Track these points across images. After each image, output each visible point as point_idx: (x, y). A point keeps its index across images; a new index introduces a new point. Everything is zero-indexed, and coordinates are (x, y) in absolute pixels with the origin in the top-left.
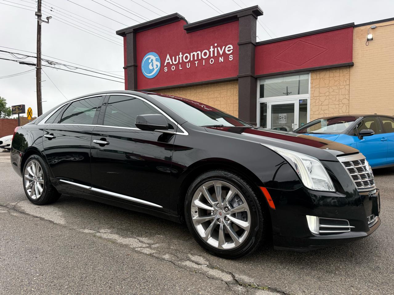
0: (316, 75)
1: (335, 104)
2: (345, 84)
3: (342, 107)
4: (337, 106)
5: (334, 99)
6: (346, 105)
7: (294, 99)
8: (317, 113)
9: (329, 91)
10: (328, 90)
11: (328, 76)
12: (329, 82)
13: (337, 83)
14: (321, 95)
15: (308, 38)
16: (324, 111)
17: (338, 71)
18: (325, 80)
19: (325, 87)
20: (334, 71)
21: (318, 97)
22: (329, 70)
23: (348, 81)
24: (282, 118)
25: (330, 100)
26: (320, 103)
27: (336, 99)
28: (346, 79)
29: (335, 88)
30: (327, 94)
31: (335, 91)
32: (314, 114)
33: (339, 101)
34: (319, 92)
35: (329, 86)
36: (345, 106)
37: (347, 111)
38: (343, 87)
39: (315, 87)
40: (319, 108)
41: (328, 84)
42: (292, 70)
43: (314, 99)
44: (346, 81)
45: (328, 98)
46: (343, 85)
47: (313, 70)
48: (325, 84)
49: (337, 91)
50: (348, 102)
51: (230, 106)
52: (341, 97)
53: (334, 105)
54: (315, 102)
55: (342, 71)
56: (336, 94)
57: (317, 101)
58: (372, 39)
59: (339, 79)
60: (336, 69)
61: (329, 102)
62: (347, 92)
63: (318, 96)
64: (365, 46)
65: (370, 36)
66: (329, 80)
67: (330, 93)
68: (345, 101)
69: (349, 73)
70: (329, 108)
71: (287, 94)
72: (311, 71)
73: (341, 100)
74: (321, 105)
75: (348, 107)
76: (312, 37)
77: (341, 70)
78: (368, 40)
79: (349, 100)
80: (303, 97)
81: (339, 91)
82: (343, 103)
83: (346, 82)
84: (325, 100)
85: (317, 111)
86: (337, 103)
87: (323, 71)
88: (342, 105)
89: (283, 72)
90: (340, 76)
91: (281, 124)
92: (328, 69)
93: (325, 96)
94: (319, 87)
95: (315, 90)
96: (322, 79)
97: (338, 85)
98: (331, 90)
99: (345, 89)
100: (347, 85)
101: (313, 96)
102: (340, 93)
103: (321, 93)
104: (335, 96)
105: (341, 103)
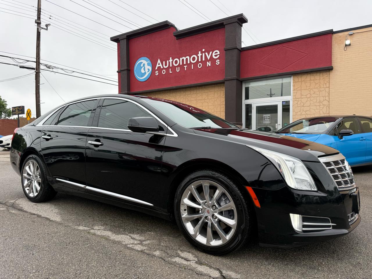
0: (298, 78)
1: (315, 105)
2: (325, 86)
3: (323, 108)
4: (318, 107)
5: (315, 101)
6: (327, 106)
7: (277, 101)
8: (299, 113)
10: (309, 92)
11: (309, 79)
12: (310, 84)
13: (318, 85)
14: (303, 97)
15: (290, 44)
16: (306, 112)
17: (318, 74)
18: (306, 83)
19: (306, 89)
20: (315, 75)
21: (300, 99)
22: (310, 74)
23: (328, 84)
24: (267, 118)
25: (311, 102)
26: (302, 104)
27: (317, 101)
28: (325, 82)
29: (316, 90)
30: (309, 96)
31: (315, 93)
32: (296, 115)
33: (320, 102)
34: (301, 94)
35: (310, 89)
36: (325, 107)
37: (328, 112)
39: (297, 89)
40: (301, 109)
41: (309, 87)
42: (275, 73)
43: (296, 100)
44: (326, 84)
45: (309, 99)
46: (323, 88)
47: (294, 74)
48: (307, 86)
49: (318, 93)
50: (328, 103)
51: (217, 107)
52: (322, 99)
53: (315, 107)
54: (297, 103)
55: (323, 74)
56: (317, 96)
57: (299, 102)
58: (350, 45)
59: (320, 82)
60: (317, 73)
61: (310, 104)
62: (327, 94)
63: (300, 98)
64: (344, 51)
65: (348, 42)
66: (310, 82)
67: (311, 94)
68: (326, 103)
69: (328, 76)
70: (310, 109)
71: (271, 96)
72: (293, 74)
73: (321, 102)
74: (303, 106)
75: (328, 108)
76: (294, 43)
77: (321, 74)
78: (346, 45)
79: (329, 102)
80: (285, 98)
81: (320, 93)
82: (323, 105)
83: (326, 85)
84: (307, 101)
85: (300, 111)
86: (318, 104)
87: (304, 74)
88: (323, 106)
89: (267, 75)
90: (320, 79)
91: (265, 124)
92: (308, 73)
93: (306, 97)
94: (301, 89)
95: (297, 92)
96: (303, 82)
97: (319, 87)
98: (312, 92)
99: (326, 91)
100: (327, 87)
101: (296, 97)
102: (321, 95)
103: (302, 95)
104: (315, 98)
105: (321, 104)
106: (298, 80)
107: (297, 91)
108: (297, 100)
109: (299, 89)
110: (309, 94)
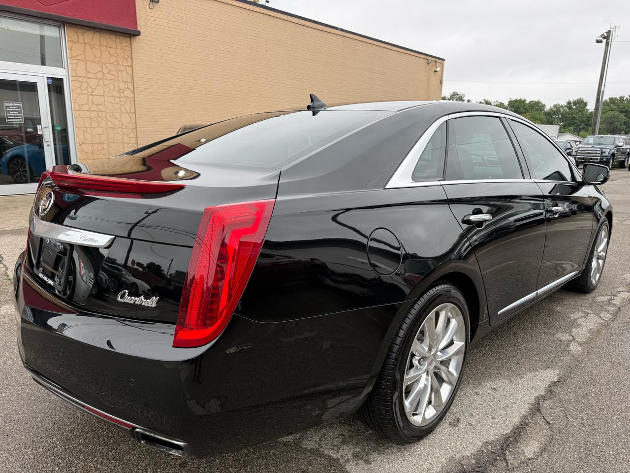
0: (77, 35)
1: (113, 96)
2: (125, 64)
3: (125, 102)
4: (117, 100)
5: (111, 87)
6: (131, 99)
7: (37, 75)
8: (86, 107)
9: (102, 71)
10: (101, 69)
11: (98, 43)
12: (101, 54)
13: (113, 59)
14: (89, 75)
16: (99, 107)
17: (113, 37)
18: (94, 49)
19: (94, 62)
20: (107, 36)
21: (85, 79)
22: (99, 32)
23: (129, 60)
24: (14, 111)
25: (106, 88)
26: (90, 90)
27: (114, 87)
28: (126, 57)
29: (112, 67)
30: (100, 76)
31: (111, 72)
32: (81, 110)
33: (119, 90)
34: (86, 68)
35: (101, 62)
36: (128, 100)
37: (133, 111)
38: (123, 68)
39: (78, 58)
40: (88, 100)
41: (100, 58)
42: (33, 11)
43: (77, 80)
44: (126, 59)
45: (101, 82)
46: (123, 65)
47: (70, 23)
48: (95, 56)
49: (115, 73)
50: (133, 95)
52: (122, 86)
53: (113, 98)
54: (80, 87)
55: (120, 40)
56: (113, 78)
57: (84, 86)
58: (158, 2)
59: (116, 53)
60: (111, 34)
61: (104, 91)
62: (130, 79)
63: (85, 77)
64: (149, 10)
66: (101, 50)
67: (103, 74)
68: (128, 93)
69: (129, 46)
70: (105, 101)
73: (121, 91)
74: (92, 95)
75: (132, 103)
77: (118, 37)
79: (133, 93)
80: (53, 72)
81: (118, 74)
82: (125, 97)
83: (127, 61)
84: (98, 86)
85: (86, 104)
86: (117, 94)
87: (88, 30)
88: (125, 99)
89: (11, 8)
90: (116, 48)
91: (12, 124)
92: (96, 30)
93: (97, 78)
94: (85, 59)
95: (77, 64)
96: (87, 45)
97: (116, 63)
98: (106, 71)
99: (127, 72)
100: (128, 66)
101: (76, 74)
102: (120, 78)
103: (88, 72)
104: (112, 82)
105: (122, 96)
106: (78, 38)
107: (77, 61)
108: (80, 80)
109: (82, 57)
110: (101, 73)
